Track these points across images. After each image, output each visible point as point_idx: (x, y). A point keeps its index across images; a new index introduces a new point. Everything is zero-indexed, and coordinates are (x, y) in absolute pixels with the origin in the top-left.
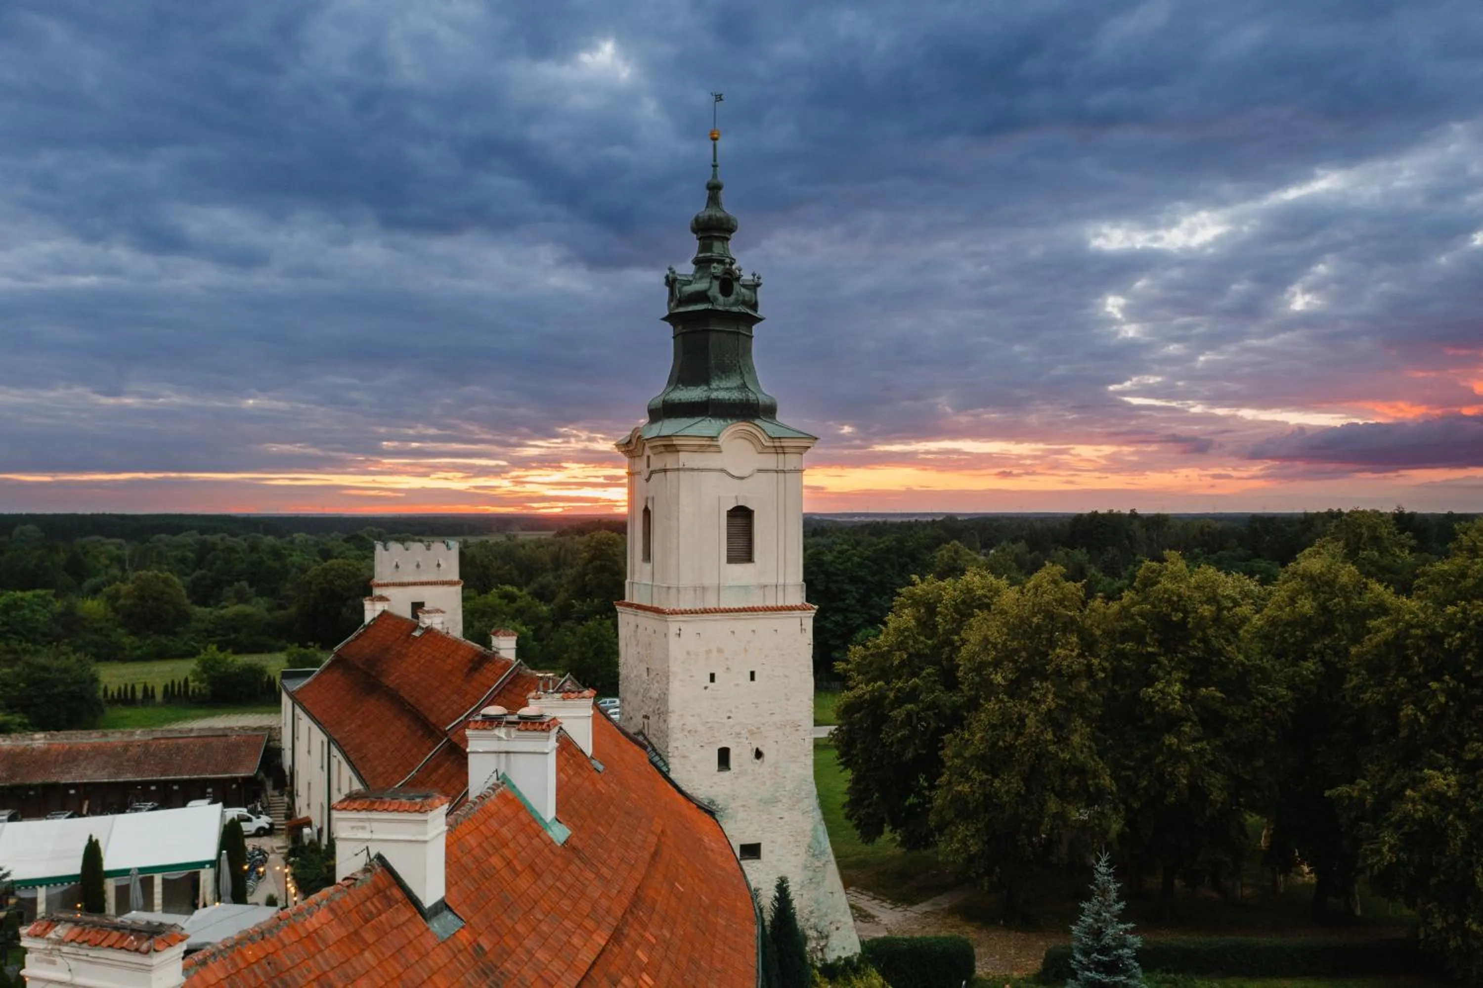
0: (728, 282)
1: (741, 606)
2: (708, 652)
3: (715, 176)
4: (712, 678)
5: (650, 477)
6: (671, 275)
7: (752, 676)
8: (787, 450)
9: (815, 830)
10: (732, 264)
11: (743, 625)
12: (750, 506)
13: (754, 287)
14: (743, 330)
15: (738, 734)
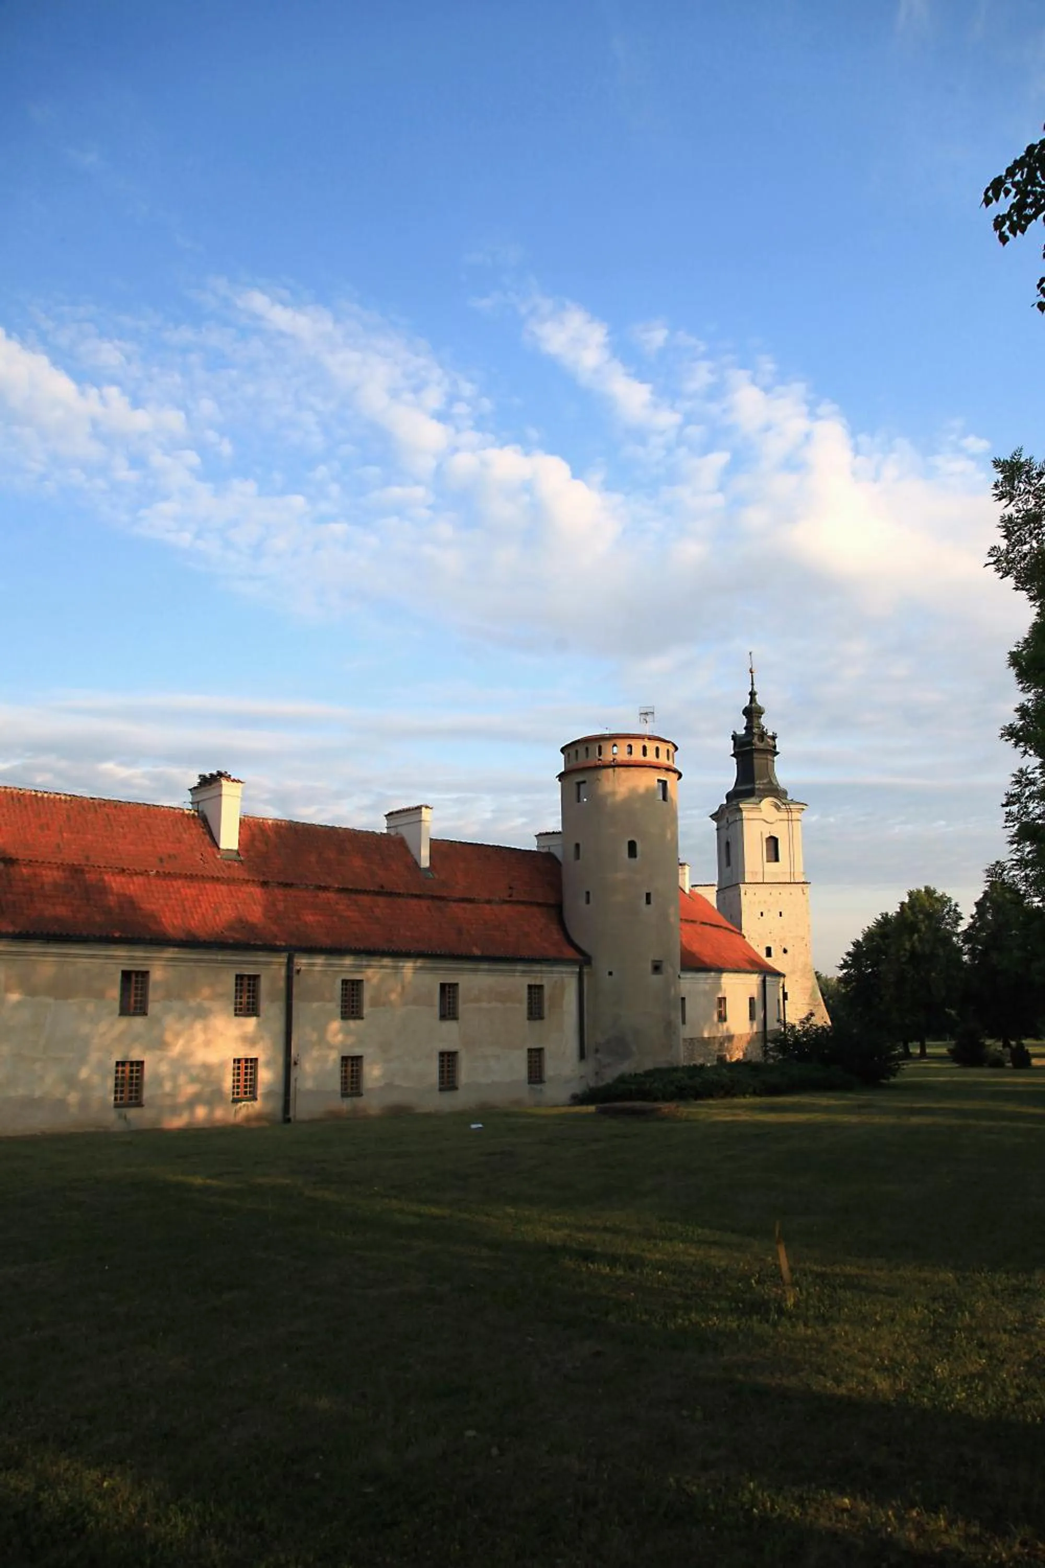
0: (763, 736)
1: (774, 882)
2: (759, 902)
3: (752, 689)
4: (762, 914)
5: (728, 827)
6: (734, 735)
7: (781, 914)
8: (792, 810)
9: (813, 987)
10: (763, 728)
11: (776, 890)
12: (777, 836)
13: (774, 738)
14: (770, 757)
15: (775, 941)
